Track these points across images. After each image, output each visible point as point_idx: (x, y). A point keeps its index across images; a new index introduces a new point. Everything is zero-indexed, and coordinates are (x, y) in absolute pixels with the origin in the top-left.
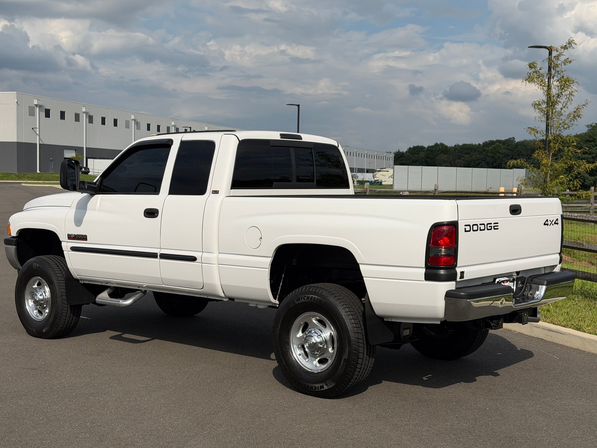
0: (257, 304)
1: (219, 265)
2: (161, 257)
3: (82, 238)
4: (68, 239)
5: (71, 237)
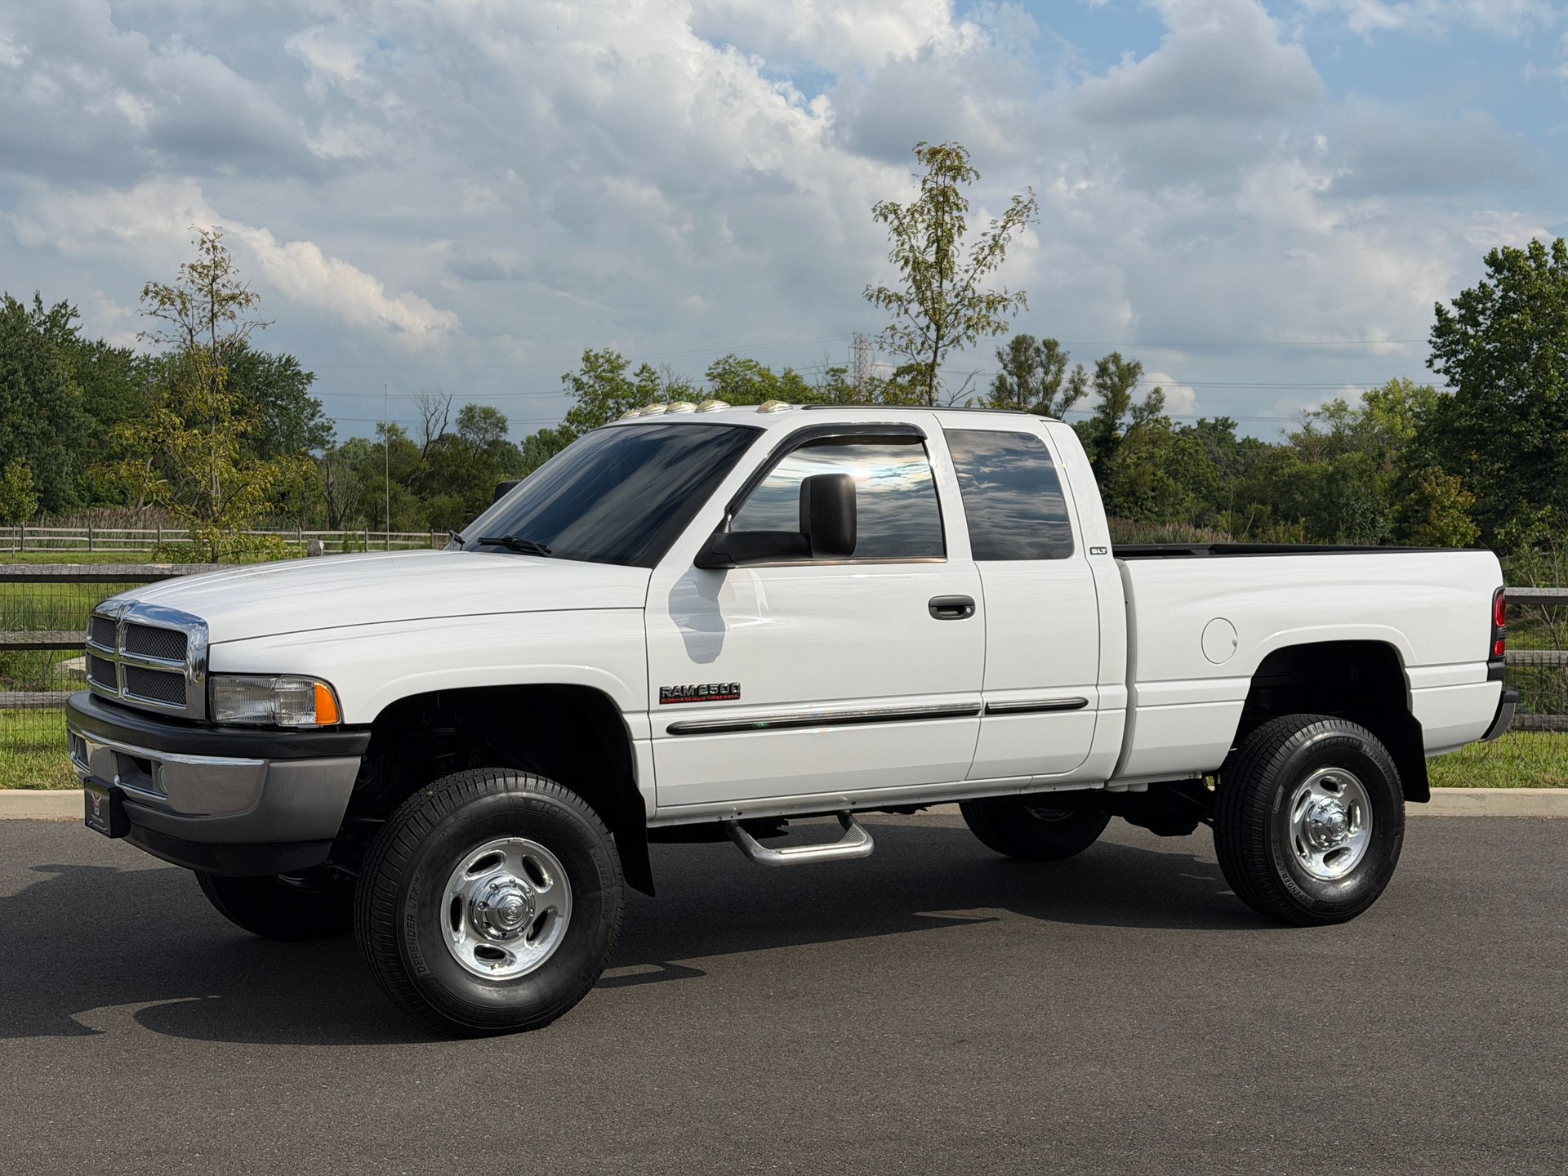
0: (1129, 785)
1: (1138, 709)
2: (990, 711)
3: (719, 694)
4: (661, 703)
5: (676, 697)
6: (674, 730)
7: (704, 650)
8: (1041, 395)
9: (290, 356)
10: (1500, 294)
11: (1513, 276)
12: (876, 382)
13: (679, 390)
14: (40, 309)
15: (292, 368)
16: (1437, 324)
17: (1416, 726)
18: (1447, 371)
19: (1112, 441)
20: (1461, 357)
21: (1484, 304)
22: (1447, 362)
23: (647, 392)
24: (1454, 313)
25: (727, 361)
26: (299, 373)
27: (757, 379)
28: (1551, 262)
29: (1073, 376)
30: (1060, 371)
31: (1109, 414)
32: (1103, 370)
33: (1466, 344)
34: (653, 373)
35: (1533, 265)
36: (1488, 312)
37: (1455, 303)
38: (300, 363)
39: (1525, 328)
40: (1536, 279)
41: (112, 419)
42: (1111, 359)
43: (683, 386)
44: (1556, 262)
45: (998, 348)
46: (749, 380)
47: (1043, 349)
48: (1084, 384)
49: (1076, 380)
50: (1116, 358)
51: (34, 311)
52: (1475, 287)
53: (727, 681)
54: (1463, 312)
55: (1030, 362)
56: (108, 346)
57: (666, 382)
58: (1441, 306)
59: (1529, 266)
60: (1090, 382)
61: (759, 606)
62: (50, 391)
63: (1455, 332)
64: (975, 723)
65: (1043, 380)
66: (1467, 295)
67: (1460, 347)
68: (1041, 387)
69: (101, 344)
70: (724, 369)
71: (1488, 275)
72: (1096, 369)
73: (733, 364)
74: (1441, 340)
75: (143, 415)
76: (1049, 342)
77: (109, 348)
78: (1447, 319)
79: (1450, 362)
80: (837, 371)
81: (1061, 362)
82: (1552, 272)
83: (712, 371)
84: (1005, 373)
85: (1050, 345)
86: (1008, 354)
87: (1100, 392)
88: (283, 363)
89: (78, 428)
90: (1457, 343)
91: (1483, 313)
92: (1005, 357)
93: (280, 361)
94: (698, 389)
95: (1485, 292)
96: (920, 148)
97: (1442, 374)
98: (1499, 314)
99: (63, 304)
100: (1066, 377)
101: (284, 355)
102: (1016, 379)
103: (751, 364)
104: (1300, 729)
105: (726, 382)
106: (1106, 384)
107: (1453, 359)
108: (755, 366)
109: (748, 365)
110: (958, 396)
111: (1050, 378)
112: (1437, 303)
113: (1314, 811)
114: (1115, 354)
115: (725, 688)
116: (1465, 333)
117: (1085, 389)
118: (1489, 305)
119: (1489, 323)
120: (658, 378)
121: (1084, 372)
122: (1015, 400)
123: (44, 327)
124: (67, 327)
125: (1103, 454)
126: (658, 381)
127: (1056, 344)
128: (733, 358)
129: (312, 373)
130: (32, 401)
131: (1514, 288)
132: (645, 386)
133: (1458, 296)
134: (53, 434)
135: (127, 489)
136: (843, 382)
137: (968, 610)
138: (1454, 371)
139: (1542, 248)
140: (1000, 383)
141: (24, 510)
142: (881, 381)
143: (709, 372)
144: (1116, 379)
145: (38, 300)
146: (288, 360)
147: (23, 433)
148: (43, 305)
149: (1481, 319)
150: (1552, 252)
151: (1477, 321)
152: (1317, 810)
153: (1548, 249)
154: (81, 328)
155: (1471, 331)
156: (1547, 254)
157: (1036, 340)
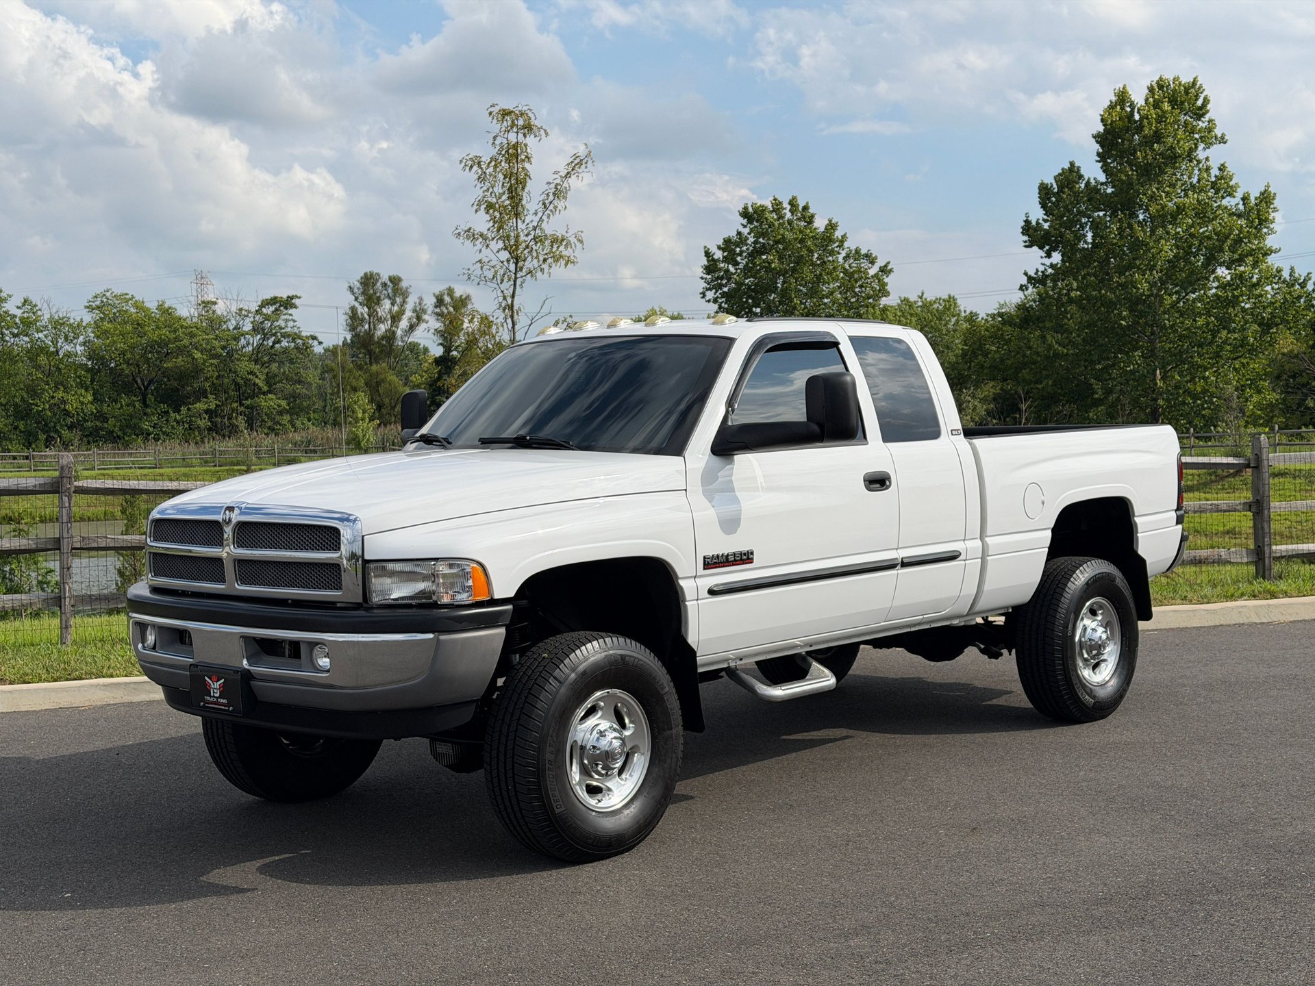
1: (988, 558)
2: (904, 564)
3: (741, 559)
4: (704, 569)
5: (714, 563)
6: (712, 591)
8: (389, 322)
10: (752, 240)
11: (761, 225)
12: (243, 312)
13: (60, 321)
16: (706, 263)
17: (1142, 562)
18: (715, 301)
19: (450, 361)
20: (726, 289)
21: (741, 248)
22: (715, 294)
23: (31, 323)
24: (719, 255)
25: (104, 295)
27: (133, 310)
28: (788, 215)
29: (415, 307)
30: (404, 302)
31: (446, 338)
32: (440, 302)
33: (729, 279)
34: (35, 306)
35: (775, 217)
36: (744, 254)
37: (719, 248)
39: (773, 266)
40: (779, 228)
42: (446, 292)
43: (64, 318)
44: (793, 215)
45: (349, 283)
46: (126, 311)
47: (389, 283)
48: (425, 313)
49: (418, 309)
50: (450, 292)
52: (733, 234)
53: (745, 549)
54: (725, 254)
55: (378, 294)
57: (47, 316)
58: (709, 249)
59: (773, 218)
60: (429, 312)
63: (720, 270)
64: (895, 574)
65: (391, 310)
66: (727, 241)
67: (724, 282)
68: (389, 316)
70: (102, 302)
71: (742, 225)
72: (434, 300)
73: (110, 298)
74: (710, 276)
76: (394, 278)
78: (713, 260)
79: (718, 294)
80: (208, 302)
81: (405, 294)
82: (790, 222)
83: (91, 303)
84: (357, 304)
85: (395, 280)
86: (358, 288)
87: (438, 319)
90: (722, 278)
91: (740, 254)
92: (356, 290)
94: (78, 319)
95: (742, 240)
96: (492, 109)
97: (711, 303)
98: (753, 255)
100: (409, 307)
102: (366, 309)
103: (127, 297)
104: (1078, 568)
105: (104, 313)
106: (443, 313)
107: (720, 291)
108: (131, 299)
109: (124, 298)
110: (537, 318)
111: (396, 308)
112: (705, 247)
113: (1088, 632)
114: (450, 287)
115: (745, 554)
116: (727, 271)
117: (425, 317)
118: (744, 248)
119: (744, 262)
120: (40, 310)
121: (424, 303)
122: (367, 326)
125: (443, 371)
126: (39, 313)
127: (400, 280)
128: (110, 292)
131: (763, 235)
132: (28, 318)
133: (720, 242)
136: (214, 312)
137: (888, 483)
138: (720, 301)
139: (781, 203)
140: (352, 312)
142: (249, 312)
143: (88, 305)
144: (451, 309)
149: (739, 259)
150: (789, 207)
151: (736, 261)
152: (1089, 631)
153: (786, 205)
155: (732, 269)
156: (785, 209)
157: (381, 276)
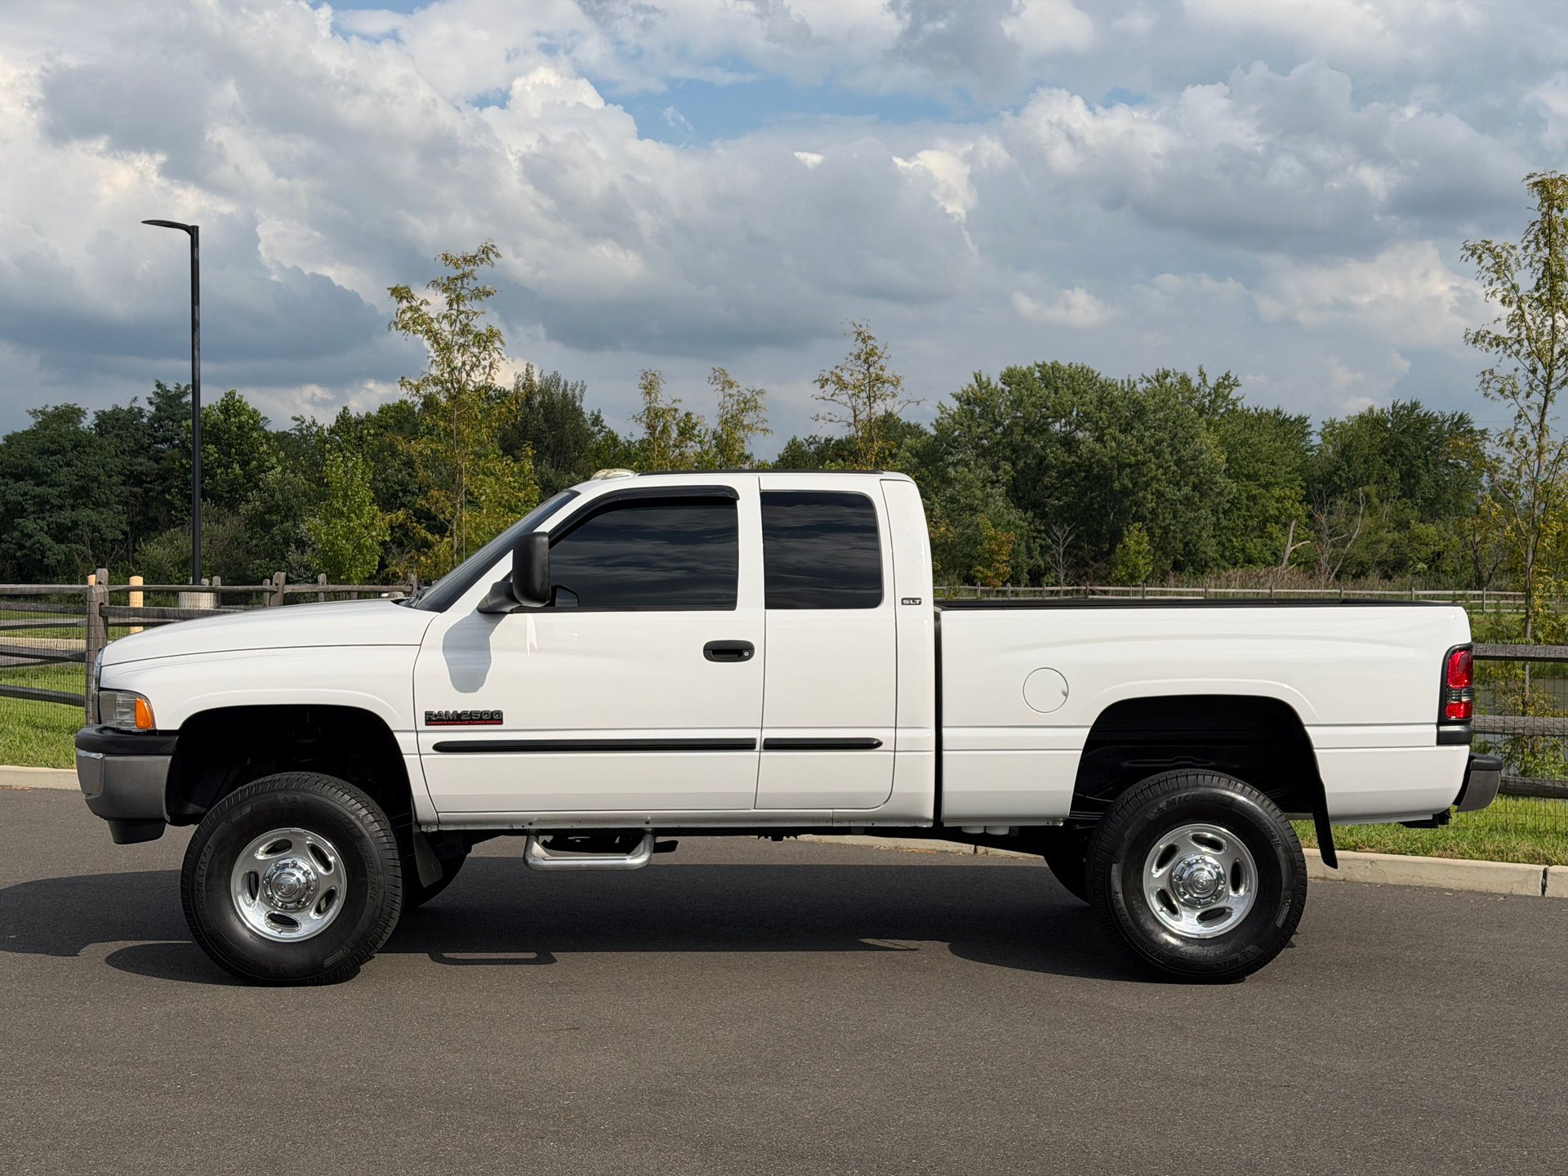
0: (985, 827)
1: (944, 752)
2: (768, 747)
3: (483, 719)
4: (426, 724)
5: (439, 720)
6: (441, 748)
7: (469, 681)
9: (1462, 414)
14: (1204, 380)
15: (1465, 426)
26: (1471, 431)
38: (1472, 420)
41: (1271, 483)
51: (1200, 384)
56: (1284, 413)
61: (528, 645)
62: (1194, 458)
64: (755, 756)
69: (1278, 412)
75: (1300, 478)
77: (1285, 415)
88: (1455, 420)
89: (1220, 494)
93: (1453, 419)
99: (1226, 375)
101: (1456, 413)
115: (489, 714)
123: (1209, 398)
124: (1230, 397)
129: (1487, 429)
130: (1176, 469)
134: (1196, 499)
135: (1279, 551)
137: (746, 654)
141: (1139, 571)
145: (1201, 373)
146: (1461, 417)
147: (1168, 500)
148: (1207, 378)
154: (1243, 398)
